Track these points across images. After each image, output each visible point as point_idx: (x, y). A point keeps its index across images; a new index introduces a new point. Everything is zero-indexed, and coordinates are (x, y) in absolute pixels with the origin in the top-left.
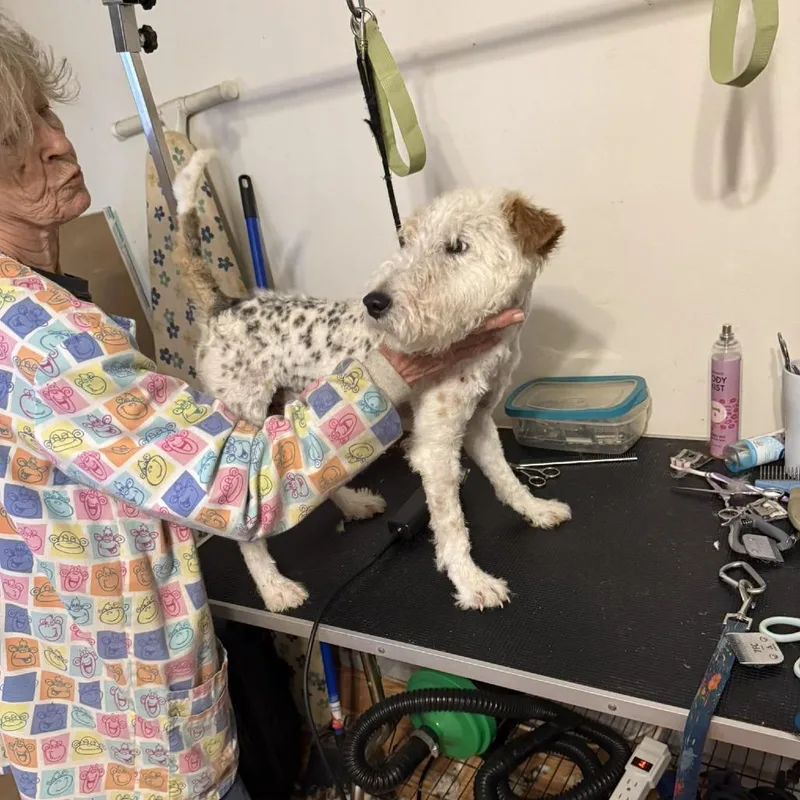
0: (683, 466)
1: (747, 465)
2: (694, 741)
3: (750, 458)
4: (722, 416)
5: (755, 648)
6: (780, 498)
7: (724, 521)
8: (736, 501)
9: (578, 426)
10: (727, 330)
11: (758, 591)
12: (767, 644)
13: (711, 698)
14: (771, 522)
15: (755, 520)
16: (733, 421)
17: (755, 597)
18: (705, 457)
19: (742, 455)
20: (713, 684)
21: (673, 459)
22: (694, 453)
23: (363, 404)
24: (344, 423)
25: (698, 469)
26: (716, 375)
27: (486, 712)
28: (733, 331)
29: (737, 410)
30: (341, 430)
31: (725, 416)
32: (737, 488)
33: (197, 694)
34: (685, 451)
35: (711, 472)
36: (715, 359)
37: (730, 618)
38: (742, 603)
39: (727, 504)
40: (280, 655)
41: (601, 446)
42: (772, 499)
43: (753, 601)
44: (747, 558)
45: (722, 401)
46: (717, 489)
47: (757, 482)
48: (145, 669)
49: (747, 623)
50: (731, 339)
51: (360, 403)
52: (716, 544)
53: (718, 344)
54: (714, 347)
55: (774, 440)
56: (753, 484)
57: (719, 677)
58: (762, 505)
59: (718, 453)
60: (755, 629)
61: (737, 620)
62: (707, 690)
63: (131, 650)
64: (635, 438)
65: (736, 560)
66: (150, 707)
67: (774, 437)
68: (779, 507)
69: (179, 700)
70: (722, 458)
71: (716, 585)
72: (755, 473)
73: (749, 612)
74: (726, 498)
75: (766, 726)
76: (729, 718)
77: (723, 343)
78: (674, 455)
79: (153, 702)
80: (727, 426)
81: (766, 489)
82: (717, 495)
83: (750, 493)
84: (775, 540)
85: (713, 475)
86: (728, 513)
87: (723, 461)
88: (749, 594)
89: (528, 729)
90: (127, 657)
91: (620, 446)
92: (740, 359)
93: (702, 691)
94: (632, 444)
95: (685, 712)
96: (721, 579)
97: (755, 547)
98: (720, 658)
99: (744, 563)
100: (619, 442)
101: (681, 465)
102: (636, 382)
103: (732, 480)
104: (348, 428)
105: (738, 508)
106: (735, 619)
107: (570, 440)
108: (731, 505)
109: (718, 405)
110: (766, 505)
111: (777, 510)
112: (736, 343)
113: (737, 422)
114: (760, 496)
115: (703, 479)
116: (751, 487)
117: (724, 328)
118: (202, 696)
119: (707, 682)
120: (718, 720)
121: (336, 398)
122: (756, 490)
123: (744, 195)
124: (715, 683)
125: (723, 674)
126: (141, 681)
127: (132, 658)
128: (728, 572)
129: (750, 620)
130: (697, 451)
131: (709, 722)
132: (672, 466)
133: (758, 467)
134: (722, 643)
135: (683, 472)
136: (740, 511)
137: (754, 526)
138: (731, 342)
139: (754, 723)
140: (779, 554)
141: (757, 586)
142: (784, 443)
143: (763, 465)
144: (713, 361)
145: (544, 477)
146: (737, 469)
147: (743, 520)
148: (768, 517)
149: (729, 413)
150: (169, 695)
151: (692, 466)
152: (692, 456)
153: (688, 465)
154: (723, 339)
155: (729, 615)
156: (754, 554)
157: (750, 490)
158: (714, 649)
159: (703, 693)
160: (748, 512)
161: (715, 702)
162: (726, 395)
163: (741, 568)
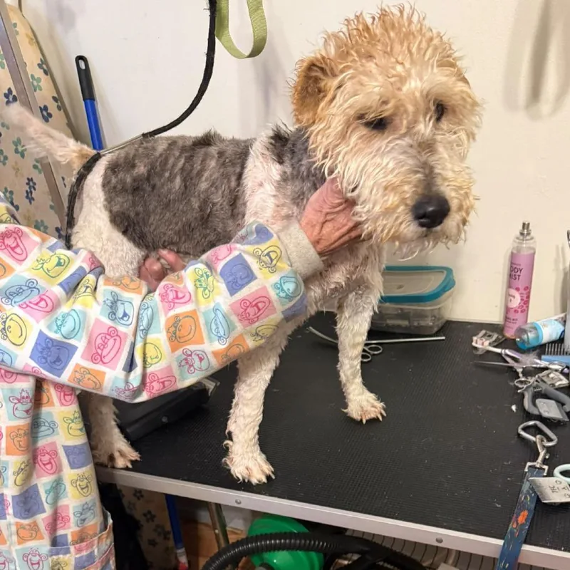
0: (483, 344)
1: (535, 344)
2: (507, 565)
3: (537, 337)
4: (516, 302)
5: (553, 489)
6: (563, 370)
7: (520, 389)
8: (528, 372)
9: (397, 309)
10: (525, 226)
11: (550, 444)
12: (562, 486)
13: (521, 530)
14: (557, 389)
15: (543, 387)
16: (525, 306)
17: (549, 449)
18: (500, 337)
19: (531, 335)
20: (521, 519)
21: (475, 338)
22: (491, 333)
23: (278, 287)
24: (256, 305)
25: (496, 347)
26: (514, 266)
27: (317, 550)
28: (530, 228)
29: (528, 297)
30: (251, 311)
31: (519, 301)
32: (528, 362)
33: (79, 551)
34: (484, 332)
35: (506, 348)
36: (515, 252)
37: (530, 466)
38: (538, 454)
39: (521, 375)
40: (128, 511)
41: (416, 327)
42: (556, 370)
43: (547, 452)
44: (540, 418)
45: (518, 289)
46: (511, 363)
47: (543, 357)
48: (24, 528)
49: (544, 469)
50: (528, 234)
51: (275, 286)
52: (514, 408)
53: (518, 238)
54: (514, 241)
55: (556, 322)
56: (540, 359)
57: (526, 513)
58: (548, 375)
59: (509, 334)
60: (550, 474)
61: (536, 468)
62: (517, 524)
63: (10, 510)
64: (443, 321)
65: (531, 420)
66: (32, 564)
67: (556, 320)
68: (562, 377)
69: (61, 556)
70: (514, 338)
71: (515, 440)
72: (541, 349)
73: (545, 461)
74: (520, 370)
75: (565, 550)
76: (535, 545)
77: (521, 238)
78: (475, 335)
79: (36, 559)
80: (519, 310)
81: (552, 363)
82: (511, 368)
83: (538, 366)
84: (561, 404)
85: (508, 352)
86: (522, 382)
87: (514, 340)
88: (544, 446)
89: (346, 562)
90: (6, 519)
91: (431, 327)
92: (534, 253)
93: (513, 526)
94: (440, 325)
95: (500, 542)
96: (519, 435)
97: (546, 409)
98: (526, 498)
99: (538, 423)
100: (431, 324)
101: (482, 343)
102: (445, 272)
103: (524, 356)
104: (259, 310)
105: (529, 378)
106: (534, 467)
107: (390, 322)
108: (523, 376)
109: (513, 292)
110: (551, 375)
111: (561, 380)
112: (532, 238)
113: (528, 307)
114: (546, 369)
115: (500, 355)
116: (538, 361)
117: (524, 224)
118: (85, 553)
119: (517, 517)
120: (526, 548)
121: (250, 277)
122: (543, 364)
123: (545, 106)
124: (523, 517)
125: (529, 511)
126: (22, 540)
127: (11, 519)
128: (525, 429)
129: (546, 467)
130: (493, 332)
131: (520, 550)
132: (474, 344)
133: (545, 345)
134: (526, 487)
135: (483, 350)
136: (531, 380)
137: (543, 392)
138: (528, 238)
139: (555, 549)
140: (565, 414)
141: (550, 440)
142: (564, 325)
143: (549, 343)
144: (512, 253)
145: (369, 353)
146: (527, 346)
147: (534, 388)
148: (553, 385)
149: (522, 300)
150: (51, 551)
151: (490, 344)
152: (490, 336)
153: (487, 343)
154: (522, 234)
155: (529, 464)
156: (546, 414)
157: (537, 364)
158: (519, 492)
159: (515, 526)
160: (537, 381)
161: (524, 533)
162: (521, 283)
163: (535, 426)
